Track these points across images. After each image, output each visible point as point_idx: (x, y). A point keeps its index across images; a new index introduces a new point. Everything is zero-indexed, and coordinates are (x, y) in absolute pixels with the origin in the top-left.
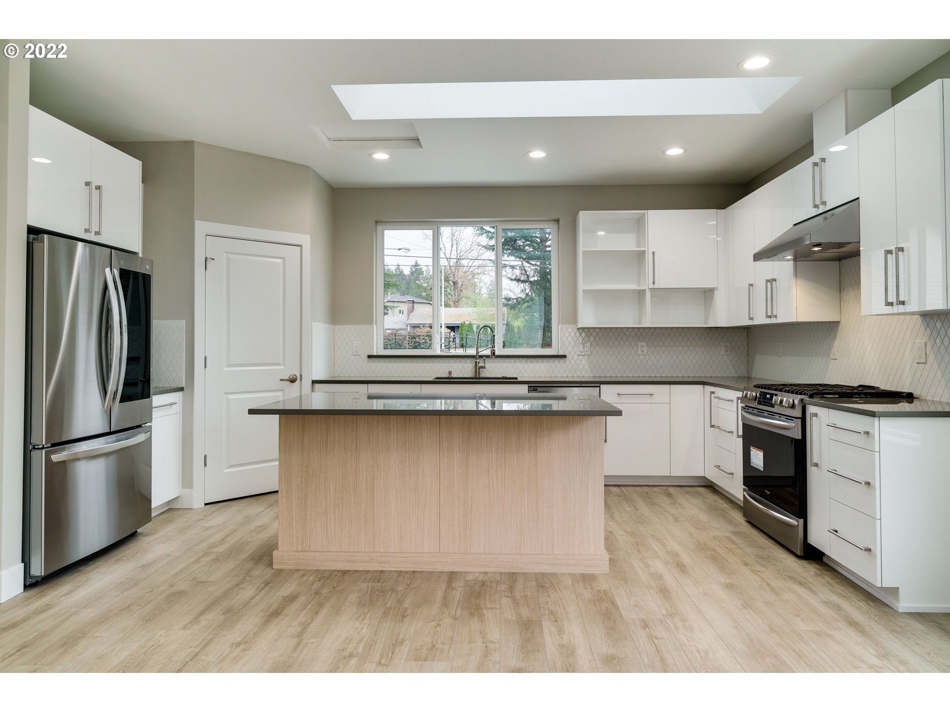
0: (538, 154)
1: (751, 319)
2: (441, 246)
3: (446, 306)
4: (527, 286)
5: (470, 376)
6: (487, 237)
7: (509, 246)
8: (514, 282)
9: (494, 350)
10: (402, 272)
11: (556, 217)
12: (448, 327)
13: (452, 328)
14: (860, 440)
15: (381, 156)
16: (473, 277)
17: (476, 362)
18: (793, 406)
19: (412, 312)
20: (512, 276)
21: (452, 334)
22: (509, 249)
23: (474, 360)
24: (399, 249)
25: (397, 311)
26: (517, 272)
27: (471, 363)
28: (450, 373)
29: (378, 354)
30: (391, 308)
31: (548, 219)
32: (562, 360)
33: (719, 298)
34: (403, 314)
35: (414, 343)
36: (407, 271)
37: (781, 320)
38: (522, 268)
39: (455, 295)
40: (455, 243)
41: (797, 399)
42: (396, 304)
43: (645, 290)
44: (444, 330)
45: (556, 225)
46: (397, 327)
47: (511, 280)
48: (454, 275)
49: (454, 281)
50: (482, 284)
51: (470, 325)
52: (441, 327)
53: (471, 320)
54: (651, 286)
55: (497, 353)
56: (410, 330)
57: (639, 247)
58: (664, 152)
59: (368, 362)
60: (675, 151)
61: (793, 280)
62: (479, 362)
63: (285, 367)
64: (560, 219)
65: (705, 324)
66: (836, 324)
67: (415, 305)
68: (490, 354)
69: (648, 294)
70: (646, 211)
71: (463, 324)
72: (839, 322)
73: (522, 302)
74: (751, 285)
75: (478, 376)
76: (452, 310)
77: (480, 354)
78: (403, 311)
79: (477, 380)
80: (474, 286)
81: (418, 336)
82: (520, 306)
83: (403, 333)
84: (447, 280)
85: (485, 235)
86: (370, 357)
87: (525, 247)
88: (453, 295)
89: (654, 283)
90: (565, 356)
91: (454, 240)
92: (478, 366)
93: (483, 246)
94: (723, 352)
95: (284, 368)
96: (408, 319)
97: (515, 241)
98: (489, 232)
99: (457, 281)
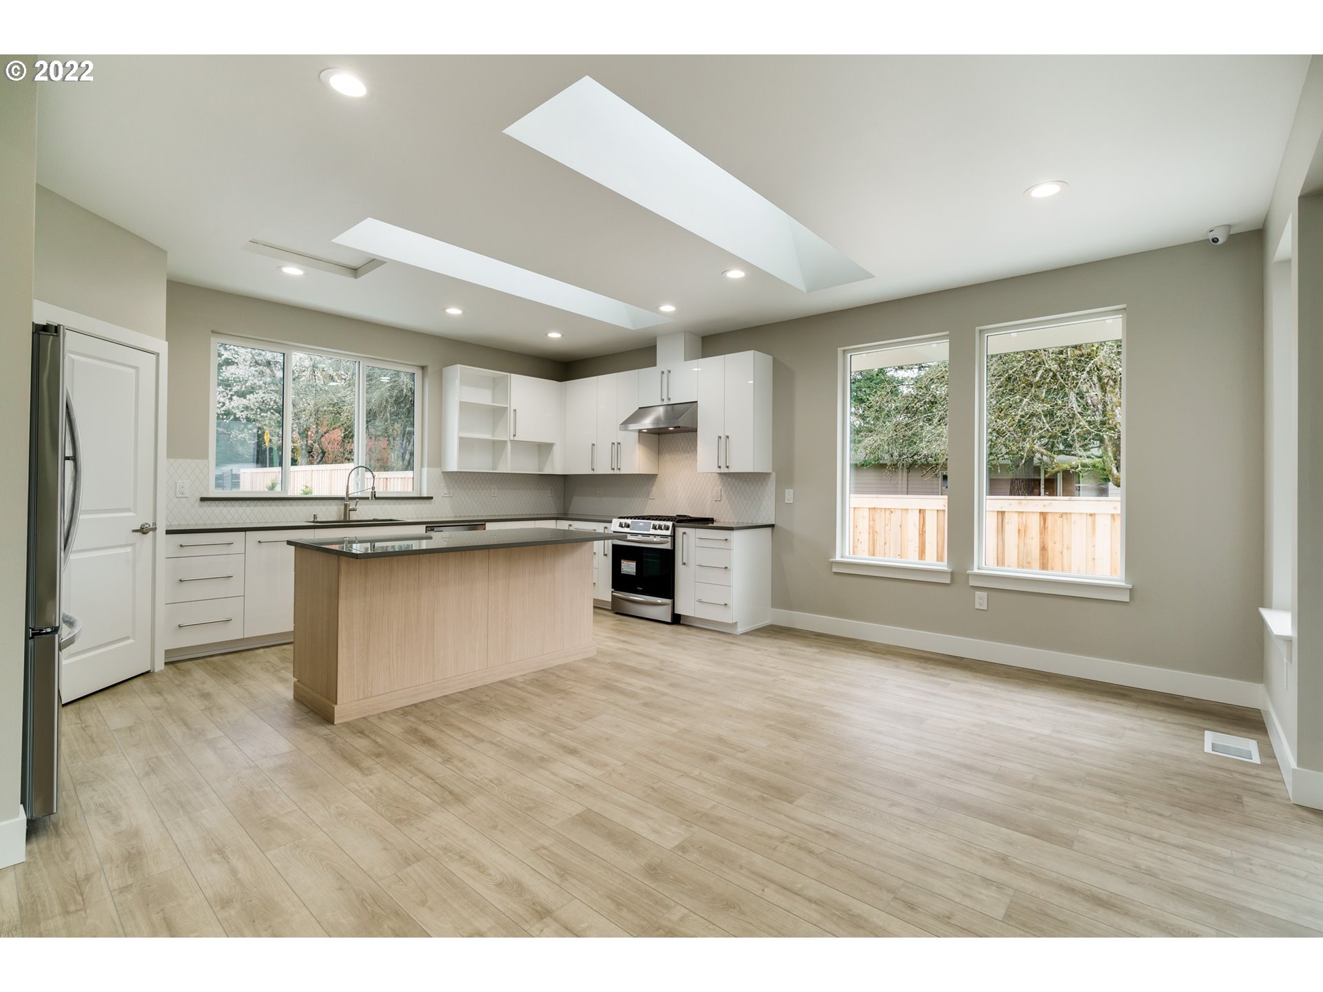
0: (454, 311)
1: (593, 470)
5: (335, 520)
11: (423, 364)
14: (722, 544)
15: (293, 271)
17: (346, 505)
18: (667, 529)
27: (340, 505)
31: (414, 364)
32: (428, 501)
33: (557, 451)
37: (623, 472)
41: (670, 524)
43: (507, 441)
45: (421, 371)
54: (512, 438)
57: (494, 403)
58: (546, 334)
59: (201, 507)
60: (554, 335)
61: (637, 445)
63: (136, 513)
64: (429, 367)
65: (539, 471)
66: (655, 476)
69: (509, 444)
70: (509, 374)
72: (656, 475)
74: (593, 445)
75: (348, 519)
79: (345, 523)
86: (203, 499)
89: (514, 436)
90: (432, 498)
92: (347, 508)
94: (549, 494)
95: (134, 514)
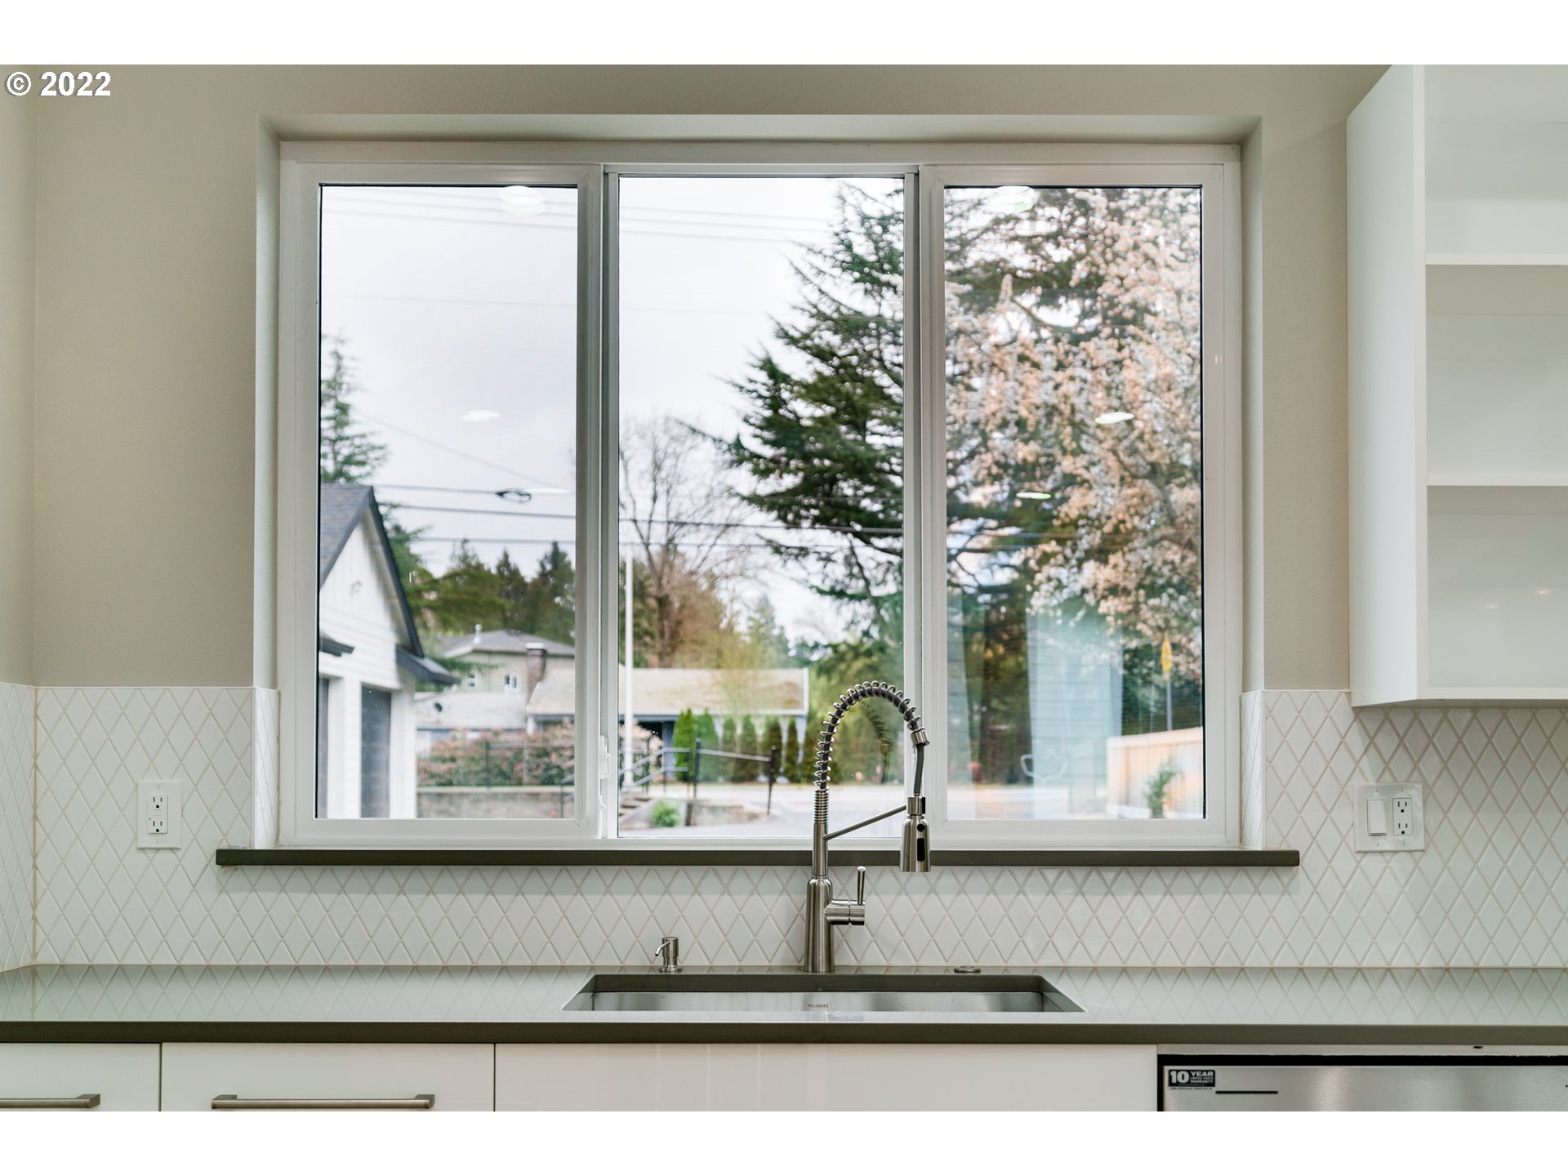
2: (624, 497)
3: (637, 665)
4: (864, 609)
6: (755, 471)
7: (815, 496)
8: (828, 599)
9: (922, 828)
10: (515, 573)
12: (644, 725)
13: (657, 727)
16: (712, 586)
17: (813, 892)
19: (541, 679)
20: (823, 582)
21: (656, 743)
22: (815, 507)
23: (797, 880)
24: (501, 494)
25: (497, 677)
26: (838, 571)
27: (785, 890)
28: (671, 949)
29: (287, 844)
30: (480, 670)
32: (1270, 880)
34: (515, 686)
35: (546, 770)
36: (529, 571)
38: (851, 559)
39: (662, 634)
40: (661, 489)
42: (496, 660)
44: (632, 732)
46: (496, 722)
47: (821, 592)
48: (660, 579)
49: (661, 595)
50: (737, 606)
51: (707, 719)
52: (622, 723)
53: (709, 705)
55: (935, 843)
56: (536, 732)
59: (223, 890)
62: (829, 889)
67: (550, 663)
68: (898, 846)
71: (687, 717)
73: (849, 656)
75: (822, 969)
76: (657, 677)
77: (833, 845)
78: (515, 680)
80: (717, 610)
81: (556, 749)
82: (843, 666)
83: (514, 739)
84: (640, 593)
85: (747, 466)
86: (229, 858)
87: (859, 502)
88: (657, 634)
90: (1289, 859)
91: (658, 481)
92: (822, 911)
93: (743, 498)
96: (528, 701)
97: (833, 481)
98: (759, 457)
99: (667, 596)
